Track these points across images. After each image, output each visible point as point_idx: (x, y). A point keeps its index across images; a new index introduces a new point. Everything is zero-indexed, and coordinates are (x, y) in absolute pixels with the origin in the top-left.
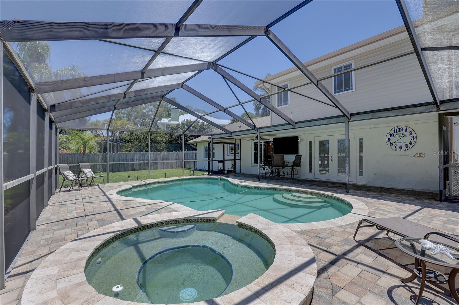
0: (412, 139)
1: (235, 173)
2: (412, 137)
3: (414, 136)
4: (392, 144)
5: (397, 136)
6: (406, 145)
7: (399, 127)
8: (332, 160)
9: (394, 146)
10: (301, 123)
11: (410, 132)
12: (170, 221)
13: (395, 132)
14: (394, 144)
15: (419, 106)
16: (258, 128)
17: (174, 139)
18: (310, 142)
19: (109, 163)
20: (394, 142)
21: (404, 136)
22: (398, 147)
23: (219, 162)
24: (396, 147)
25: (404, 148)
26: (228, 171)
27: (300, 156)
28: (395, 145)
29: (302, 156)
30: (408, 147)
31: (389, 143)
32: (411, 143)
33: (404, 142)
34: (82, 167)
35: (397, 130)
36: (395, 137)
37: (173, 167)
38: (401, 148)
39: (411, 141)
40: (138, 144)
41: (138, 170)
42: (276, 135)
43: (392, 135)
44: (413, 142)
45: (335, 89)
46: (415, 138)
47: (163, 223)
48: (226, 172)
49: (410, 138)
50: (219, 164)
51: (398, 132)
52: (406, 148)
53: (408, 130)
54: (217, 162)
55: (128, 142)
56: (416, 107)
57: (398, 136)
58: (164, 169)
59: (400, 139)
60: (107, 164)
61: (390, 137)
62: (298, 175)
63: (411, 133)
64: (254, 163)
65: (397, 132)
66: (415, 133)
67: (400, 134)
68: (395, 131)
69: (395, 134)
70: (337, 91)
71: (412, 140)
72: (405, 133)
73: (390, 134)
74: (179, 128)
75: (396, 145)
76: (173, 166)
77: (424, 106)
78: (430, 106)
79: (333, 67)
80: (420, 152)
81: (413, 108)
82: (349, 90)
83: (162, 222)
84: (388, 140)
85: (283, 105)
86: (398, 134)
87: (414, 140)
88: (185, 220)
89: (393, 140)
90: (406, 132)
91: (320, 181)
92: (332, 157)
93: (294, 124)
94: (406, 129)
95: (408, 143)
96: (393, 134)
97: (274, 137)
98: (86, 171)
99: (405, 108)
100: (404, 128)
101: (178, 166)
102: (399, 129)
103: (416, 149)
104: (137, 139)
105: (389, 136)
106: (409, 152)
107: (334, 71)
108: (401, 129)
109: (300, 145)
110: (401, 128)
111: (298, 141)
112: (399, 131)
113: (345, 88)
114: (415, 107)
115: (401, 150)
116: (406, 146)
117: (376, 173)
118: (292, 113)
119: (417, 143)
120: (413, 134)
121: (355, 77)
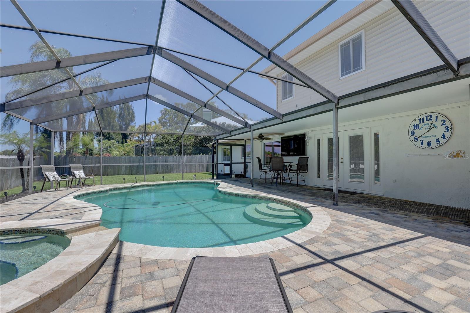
0: (446, 130)
1: (245, 178)
2: (445, 127)
3: (449, 126)
4: (416, 139)
5: (424, 128)
6: (436, 139)
7: (427, 115)
8: (342, 162)
9: (419, 143)
10: (289, 115)
11: (442, 121)
12: (16, 231)
13: (420, 123)
14: (419, 139)
15: (428, 74)
16: (251, 125)
17: (198, 142)
18: (319, 141)
19: (102, 165)
20: (420, 137)
21: (433, 127)
22: (425, 143)
23: (225, 165)
24: (422, 144)
25: (434, 144)
26: (237, 176)
27: (307, 157)
28: (421, 141)
29: (309, 158)
30: (440, 142)
31: (413, 138)
32: (444, 137)
33: (434, 136)
34: (73, 169)
35: (423, 119)
36: (421, 129)
37: (196, 171)
38: (429, 144)
39: (444, 134)
40: (168, 148)
41: (160, 173)
42: (284, 133)
43: (416, 127)
44: (447, 135)
45: (342, 71)
46: (450, 130)
47: (6, 232)
48: (233, 176)
49: (442, 129)
50: (226, 167)
51: (426, 122)
52: (437, 144)
53: (440, 118)
54: (223, 164)
55: (160, 145)
56: (423, 75)
57: (426, 127)
58: (186, 172)
59: (429, 131)
60: (100, 166)
61: (414, 129)
62: (304, 181)
63: (444, 123)
64: (265, 167)
65: (423, 122)
66: (449, 122)
67: (428, 124)
68: (421, 121)
69: (420, 125)
70: (344, 73)
71: (445, 132)
72: (435, 123)
73: (414, 126)
74: (204, 130)
75: (423, 140)
76: (196, 169)
77: (434, 73)
78: (443, 71)
79: (339, 43)
80: (459, 150)
81: (417, 79)
82: (359, 69)
83: (4, 231)
84: (412, 134)
85: (289, 97)
86: (426, 125)
87: (449, 131)
88: (35, 230)
89: (418, 133)
90: (436, 120)
91: (329, 189)
92: (342, 159)
93: (282, 116)
94: (437, 117)
95: (439, 136)
96: (418, 124)
97: (282, 136)
98: (76, 172)
99: (407, 80)
100: (434, 116)
101: (201, 170)
102: (427, 117)
103: (453, 146)
104: (167, 143)
105: (412, 128)
106: (440, 151)
107: (341, 48)
108: (429, 118)
109: (307, 144)
110: (429, 116)
111: (305, 139)
112: (427, 120)
113: (354, 68)
114: (421, 76)
115: (430, 147)
116: (437, 141)
117: (396, 180)
118: (297, 106)
119: (453, 137)
120: (447, 124)
121: (365, 52)
